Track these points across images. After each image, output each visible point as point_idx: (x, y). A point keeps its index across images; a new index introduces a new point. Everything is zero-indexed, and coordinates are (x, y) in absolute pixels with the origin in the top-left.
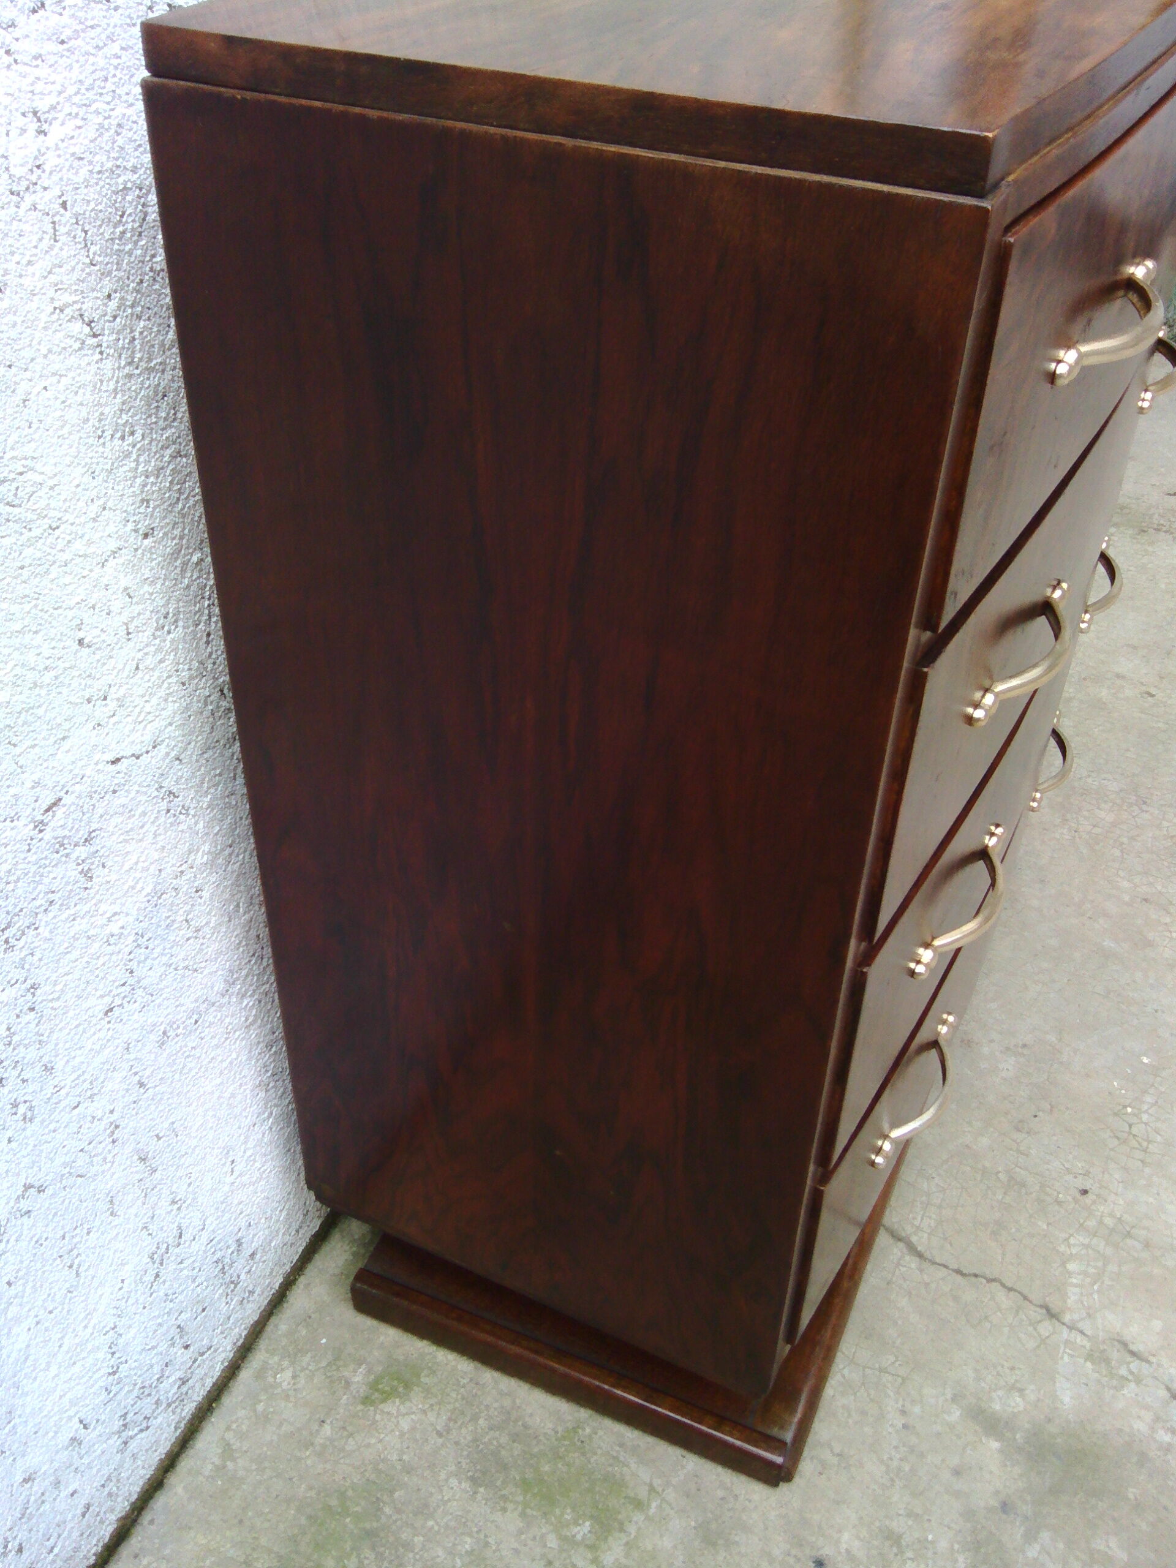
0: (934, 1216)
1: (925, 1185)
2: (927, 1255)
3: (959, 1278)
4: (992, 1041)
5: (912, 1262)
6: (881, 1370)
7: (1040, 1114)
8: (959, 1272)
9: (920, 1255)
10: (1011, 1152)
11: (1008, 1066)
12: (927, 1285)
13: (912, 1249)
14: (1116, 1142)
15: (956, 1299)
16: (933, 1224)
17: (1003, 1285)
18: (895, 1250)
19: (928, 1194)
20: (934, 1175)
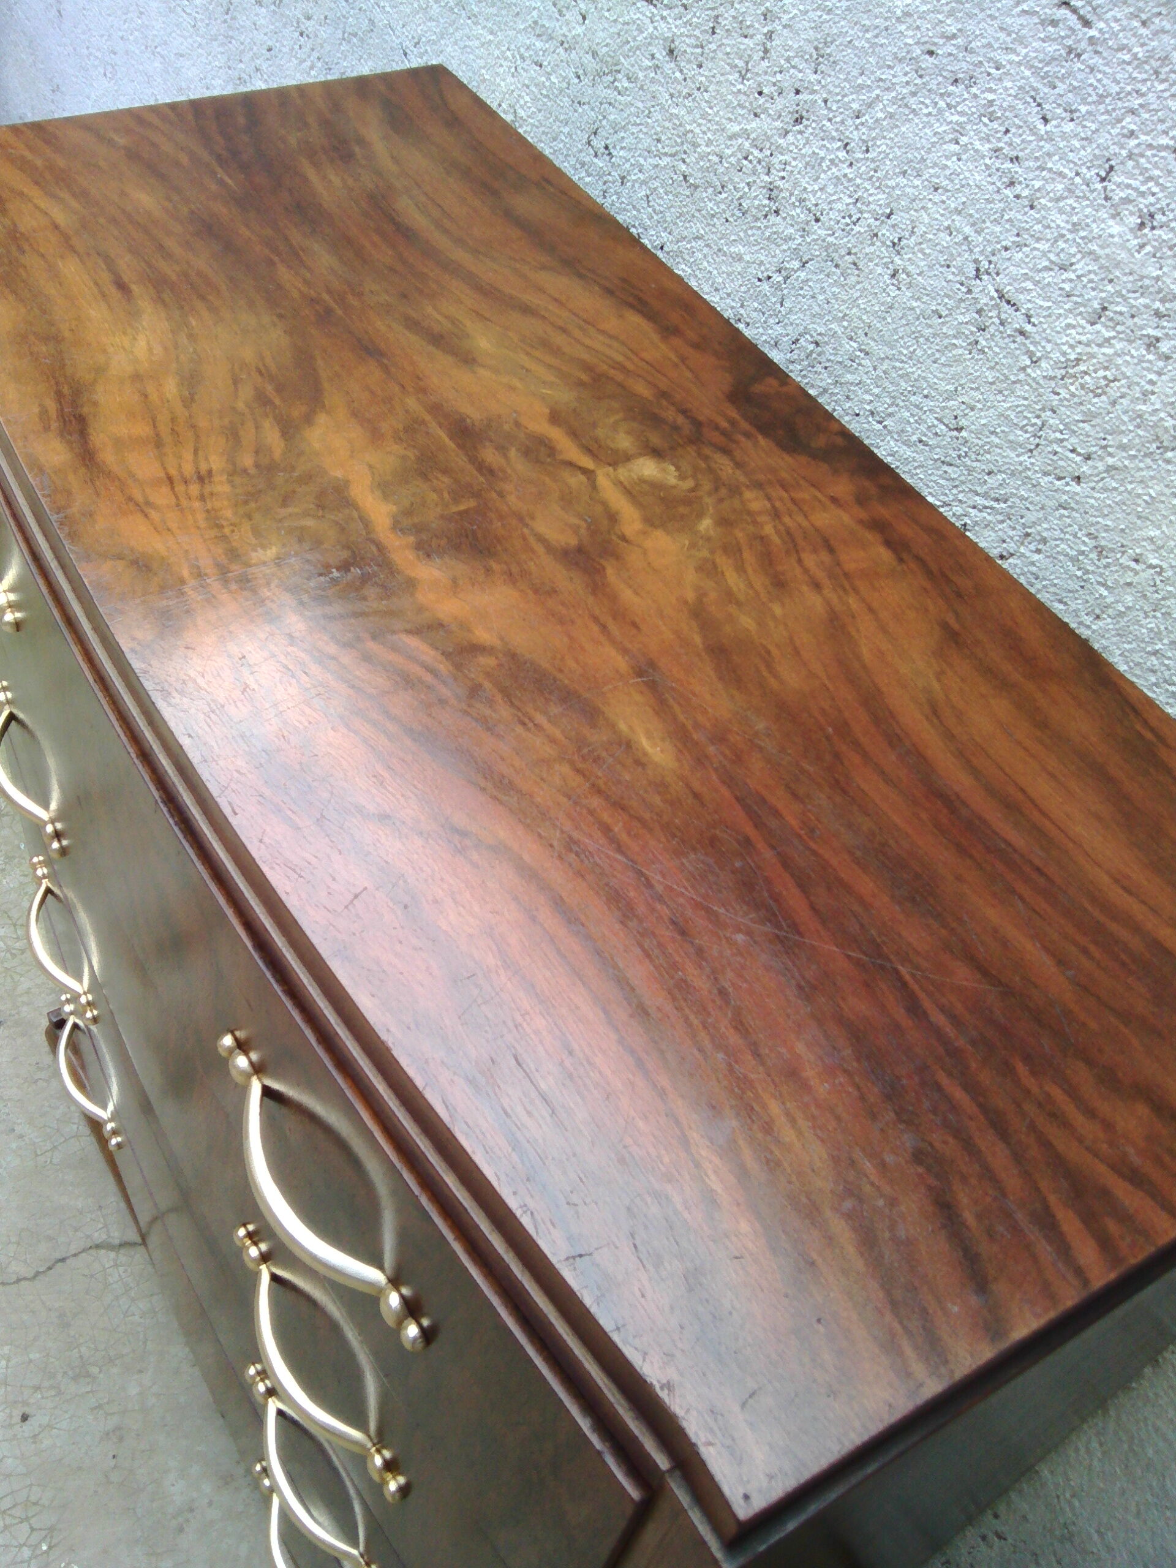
0: (114, 1286)
1: (141, 1306)
2: (93, 1252)
3: (58, 1256)
4: (210, 1504)
5: (99, 1237)
6: (55, 1147)
7: (113, 1463)
8: (63, 1260)
9: (98, 1247)
10: (106, 1400)
11: (177, 1490)
12: (76, 1230)
13: (109, 1247)
14: (33, 1498)
15: (50, 1238)
16: (110, 1280)
17: (25, 1279)
18: (117, 1234)
19: (133, 1300)
20: (142, 1320)
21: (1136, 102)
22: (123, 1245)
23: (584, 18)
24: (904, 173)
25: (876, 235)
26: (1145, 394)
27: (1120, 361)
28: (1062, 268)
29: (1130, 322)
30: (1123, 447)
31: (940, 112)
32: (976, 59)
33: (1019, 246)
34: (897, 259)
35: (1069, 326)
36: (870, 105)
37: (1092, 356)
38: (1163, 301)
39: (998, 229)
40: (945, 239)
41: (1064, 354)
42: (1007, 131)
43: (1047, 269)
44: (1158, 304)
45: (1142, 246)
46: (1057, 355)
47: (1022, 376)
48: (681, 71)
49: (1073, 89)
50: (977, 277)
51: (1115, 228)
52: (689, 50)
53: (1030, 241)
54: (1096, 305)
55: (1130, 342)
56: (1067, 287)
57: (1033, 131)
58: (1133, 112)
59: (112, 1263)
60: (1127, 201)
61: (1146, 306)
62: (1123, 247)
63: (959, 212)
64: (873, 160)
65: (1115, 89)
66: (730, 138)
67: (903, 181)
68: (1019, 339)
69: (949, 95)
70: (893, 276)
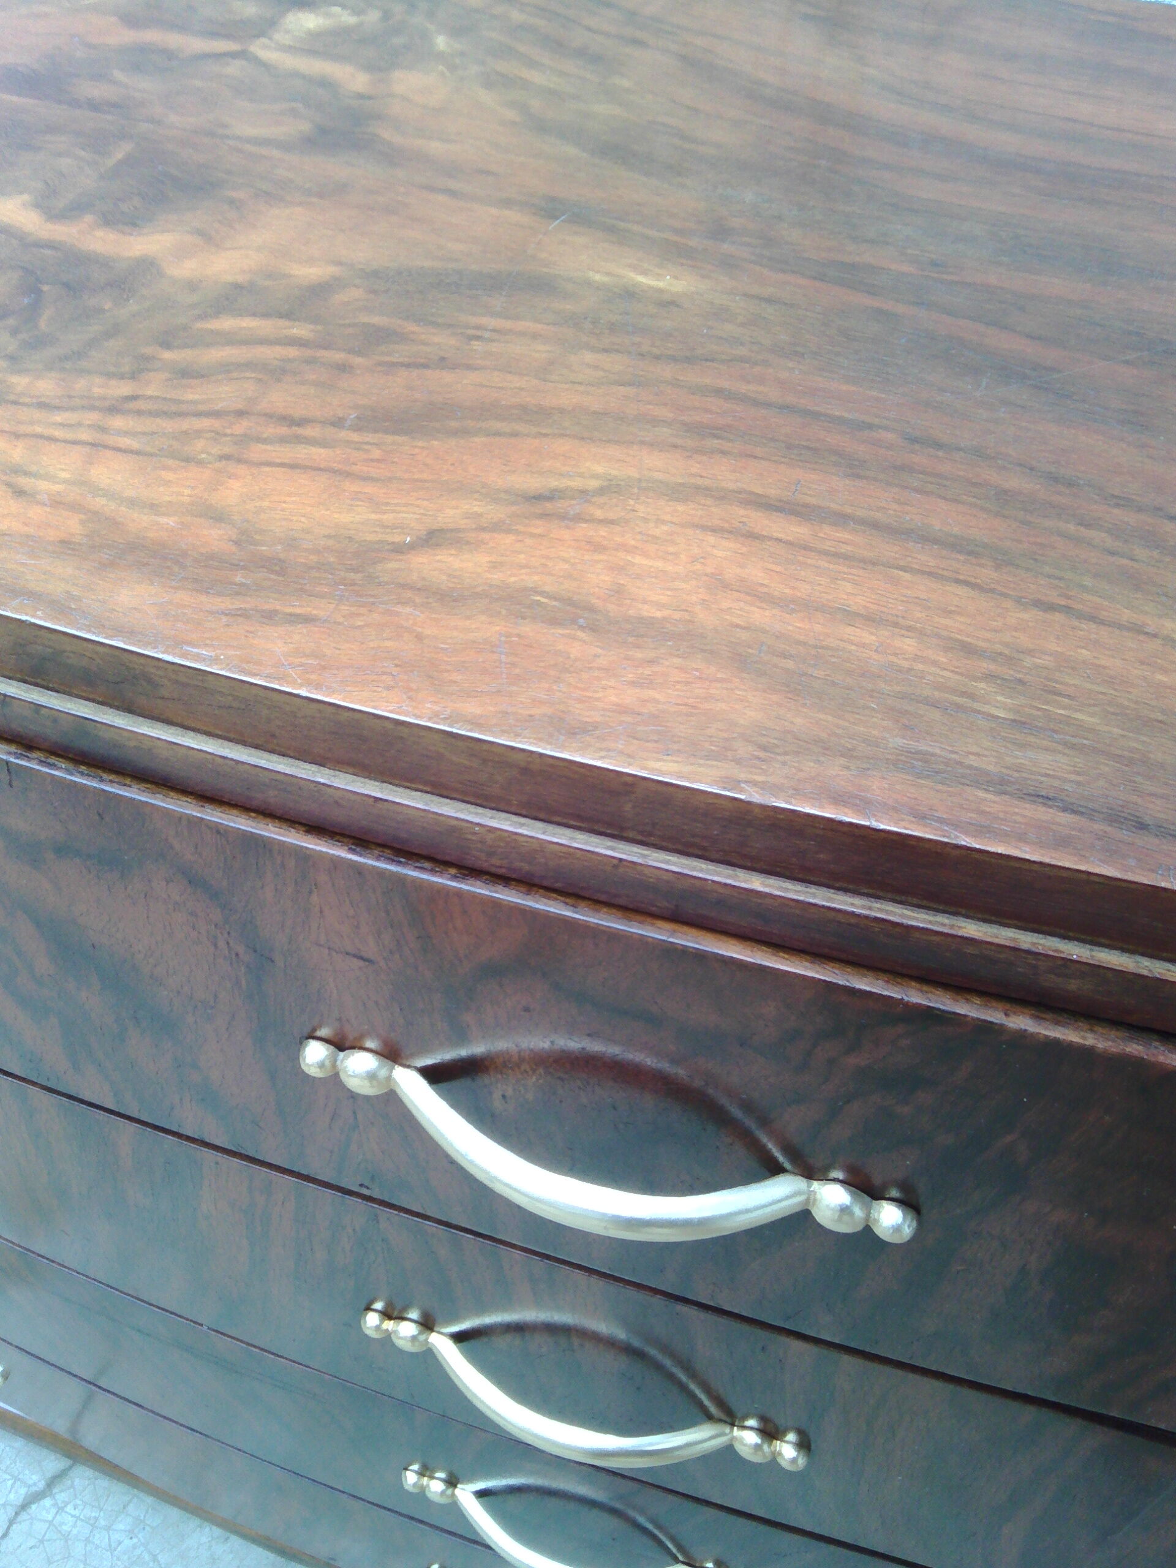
0: (75, 1531)
1: (121, 1526)
2: (24, 1516)
5: (17, 1496)
9: (24, 1507)
13: (35, 1497)
16: (65, 1528)
18: (35, 1478)
19: (108, 1528)
20: (135, 1540)
22: (52, 1482)
59: (54, 1511)
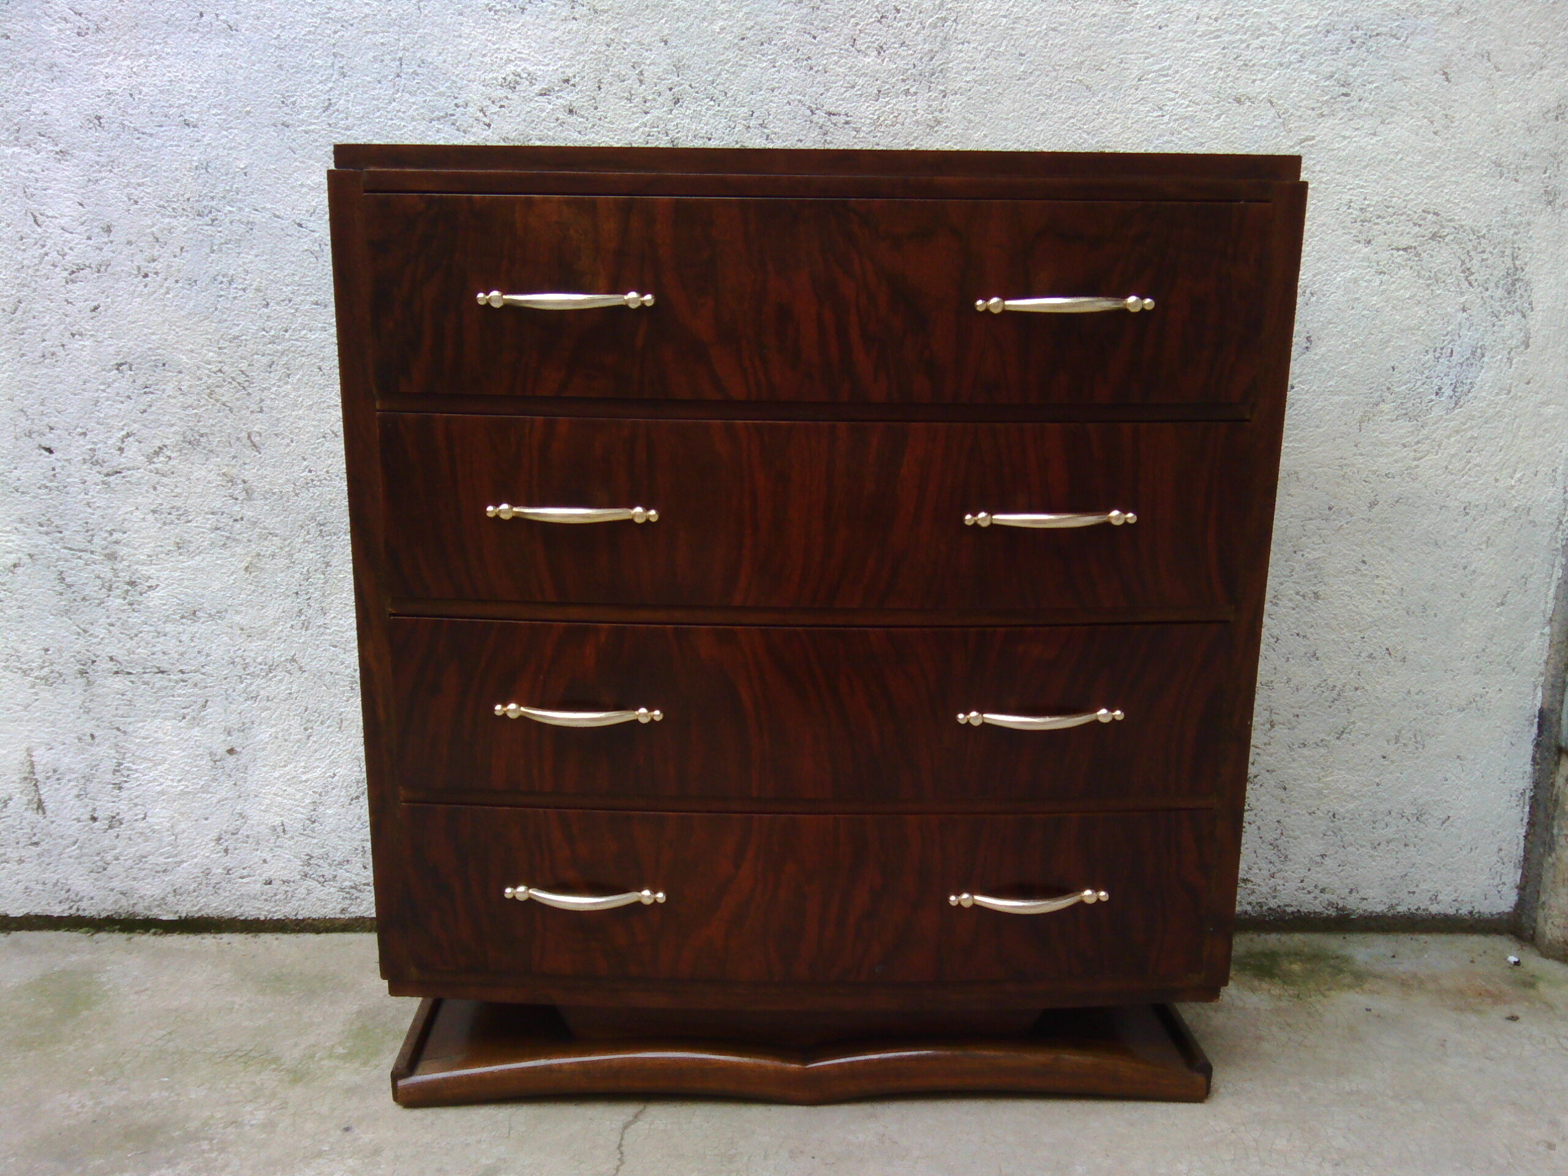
0: (668, 1128)
1: (697, 1120)
3: (614, 1146)
7: (817, 1160)
8: (620, 1146)
9: (626, 1127)
10: (763, 1152)
12: (600, 1135)
15: (594, 1147)
16: (661, 1128)
17: (619, 1165)
21: (853, 13)
22: (636, 1117)
23: (489, 125)
24: (752, 93)
25: (749, 127)
26: (914, 112)
27: (897, 107)
28: (853, 87)
29: (894, 90)
30: (916, 138)
31: (759, 58)
32: (769, 31)
33: (827, 90)
34: (766, 131)
35: (867, 107)
36: (719, 74)
37: (885, 111)
38: (903, 75)
39: (814, 89)
40: (787, 108)
41: (871, 119)
42: (798, 50)
43: (845, 91)
44: (901, 77)
45: (883, 61)
46: (868, 121)
47: (855, 140)
48: (583, 117)
49: (822, 21)
50: (813, 113)
51: (867, 60)
52: (586, 104)
53: (832, 85)
54: (876, 91)
55: (897, 97)
56: (859, 92)
57: (811, 44)
58: (853, 17)
59: (646, 1125)
60: (869, 47)
61: (897, 80)
62: (876, 64)
63: (790, 93)
64: (732, 96)
65: (841, 12)
66: (633, 131)
67: (754, 96)
68: (846, 126)
69: (761, 50)
70: (767, 139)
